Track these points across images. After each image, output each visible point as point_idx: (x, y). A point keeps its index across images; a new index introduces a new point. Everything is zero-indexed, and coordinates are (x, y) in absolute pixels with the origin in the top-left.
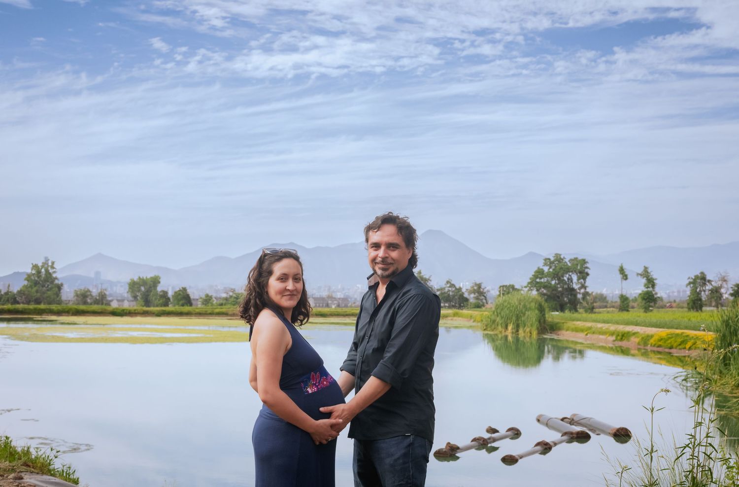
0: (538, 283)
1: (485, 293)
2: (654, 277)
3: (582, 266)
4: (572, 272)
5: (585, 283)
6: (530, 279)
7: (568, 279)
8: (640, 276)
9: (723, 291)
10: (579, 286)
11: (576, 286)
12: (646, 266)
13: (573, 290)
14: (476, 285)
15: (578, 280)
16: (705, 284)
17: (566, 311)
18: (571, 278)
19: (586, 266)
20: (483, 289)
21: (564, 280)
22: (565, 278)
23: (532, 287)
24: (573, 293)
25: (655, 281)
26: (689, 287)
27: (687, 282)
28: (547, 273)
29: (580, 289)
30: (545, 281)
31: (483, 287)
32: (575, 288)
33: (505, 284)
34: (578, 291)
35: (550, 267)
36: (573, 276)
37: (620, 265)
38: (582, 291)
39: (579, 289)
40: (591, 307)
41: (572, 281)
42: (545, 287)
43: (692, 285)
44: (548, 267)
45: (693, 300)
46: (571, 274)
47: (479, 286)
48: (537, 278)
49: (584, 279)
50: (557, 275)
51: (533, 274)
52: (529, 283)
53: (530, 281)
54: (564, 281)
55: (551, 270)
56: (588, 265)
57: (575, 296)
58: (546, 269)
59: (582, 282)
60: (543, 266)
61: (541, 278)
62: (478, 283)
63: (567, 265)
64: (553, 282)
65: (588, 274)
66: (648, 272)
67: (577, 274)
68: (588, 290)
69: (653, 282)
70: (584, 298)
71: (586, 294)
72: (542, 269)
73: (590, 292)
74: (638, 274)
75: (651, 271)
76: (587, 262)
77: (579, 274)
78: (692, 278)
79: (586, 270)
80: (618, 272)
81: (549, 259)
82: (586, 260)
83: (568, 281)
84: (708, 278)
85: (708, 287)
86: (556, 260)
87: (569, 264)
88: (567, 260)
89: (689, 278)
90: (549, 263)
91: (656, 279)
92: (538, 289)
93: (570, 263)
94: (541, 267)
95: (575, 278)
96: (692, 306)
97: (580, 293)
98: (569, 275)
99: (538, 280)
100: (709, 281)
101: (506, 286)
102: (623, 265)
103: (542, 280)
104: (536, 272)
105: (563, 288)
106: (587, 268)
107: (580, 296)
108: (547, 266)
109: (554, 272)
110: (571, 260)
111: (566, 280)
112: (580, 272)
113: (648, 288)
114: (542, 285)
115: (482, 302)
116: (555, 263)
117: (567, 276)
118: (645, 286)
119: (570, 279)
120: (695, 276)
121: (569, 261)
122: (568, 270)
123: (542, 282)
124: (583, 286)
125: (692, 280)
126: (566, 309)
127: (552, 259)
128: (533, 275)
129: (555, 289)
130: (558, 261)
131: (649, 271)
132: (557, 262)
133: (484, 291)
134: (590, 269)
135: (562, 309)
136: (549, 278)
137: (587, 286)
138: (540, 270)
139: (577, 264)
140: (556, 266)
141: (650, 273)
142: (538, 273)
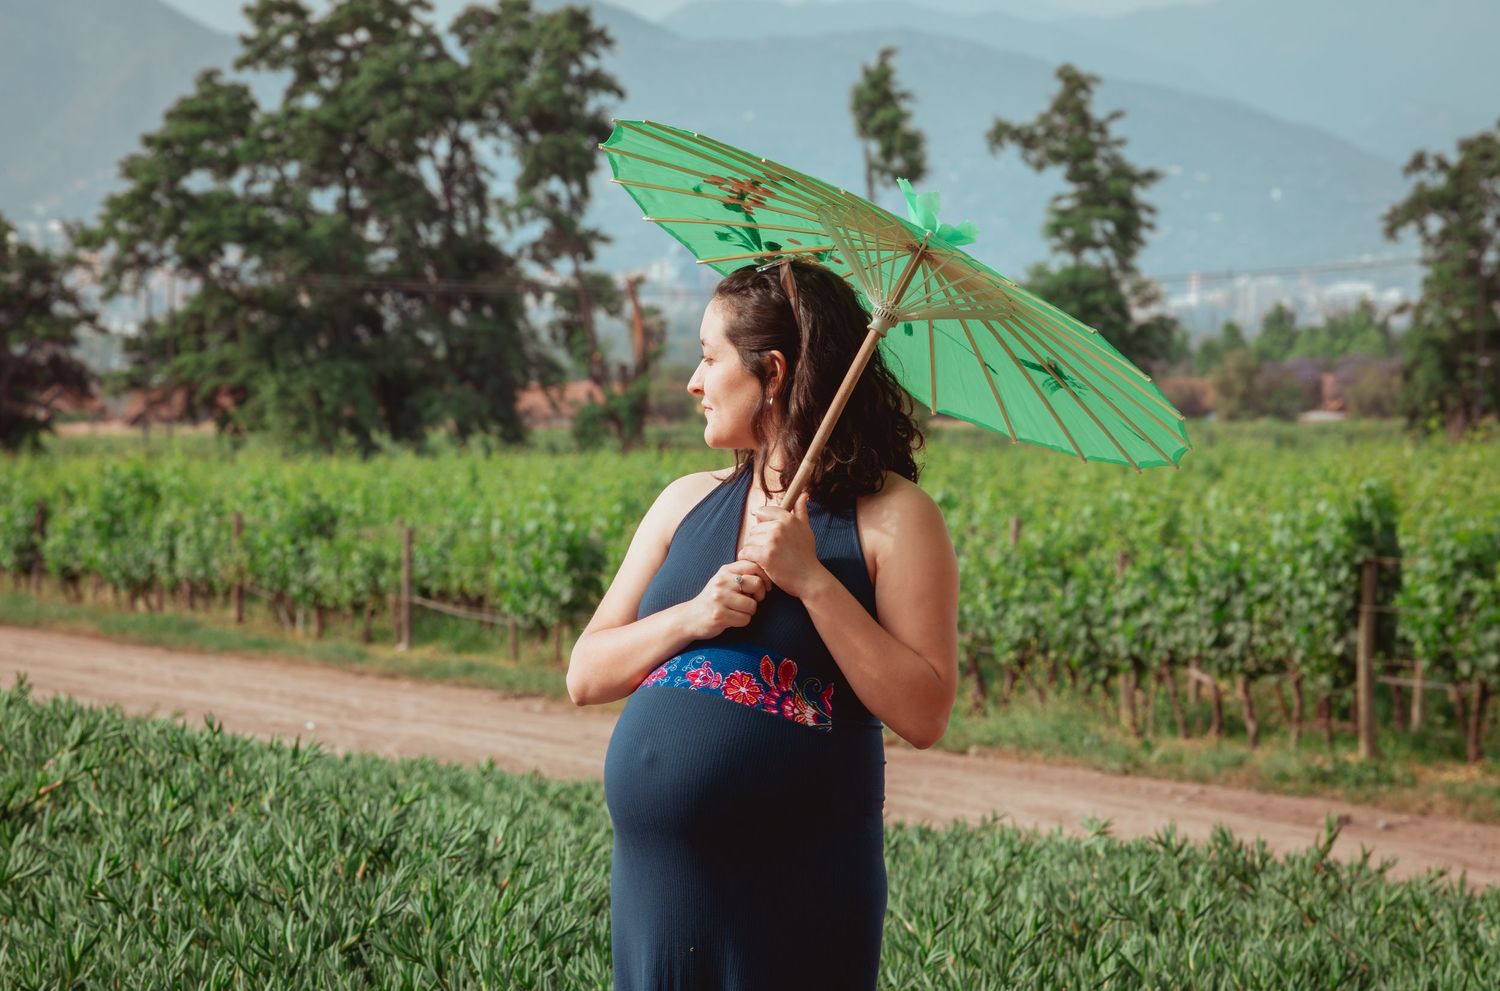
0: (194, 204)
2: (1136, 157)
4: (475, 115)
5: (578, 205)
6: (130, 169)
7: (448, 174)
8: (1012, 150)
10: (536, 229)
11: (516, 236)
12: (1084, 67)
15: (528, 182)
17: (438, 436)
18: (472, 167)
19: (590, 63)
21: (418, 183)
22: (429, 173)
23: (146, 236)
24: (491, 287)
25: (1141, 194)
26: (1409, 233)
27: (1401, 191)
28: (272, 121)
29: (545, 251)
30: (264, 188)
32: (509, 248)
34: (533, 271)
35: (307, 76)
36: (485, 149)
37: (873, 62)
38: (564, 270)
39: (537, 258)
40: (622, 405)
41: (479, 194)
42: (254, 237)
43: (1435, 223)
44: (287, 77)
45: (1439, 346)
46: (468, 130)
48: (186, 165)
49: (578, 168)
51: (156, 125)
52: (118, 207)
53: (124, 187)
54: (418, 197)
55: (310, 101)
56: (605, 62)
57: (508, 309)
58: (269, 90)
59: (553, 199)
60: (241, 64)
61: (228, 168)
63: (441, 55)
64: (325, 200)
65: (600, 130)
66: (1084, 119)
67: (520, 131)
68: (609, 262)
69: (1127, 203)
70: (575, 330)
71: (590, 294)
72: (240, 92)
73: (620, 280)
74: (1001, 133)
75: (1116, 115)
76: (603, 38)
77: (534, 137)
78: (1442, 165)
79: (594, 102)
80: (847, 122)
82: (597, 21)
83: (448, 192)
86: (356, 18)
87: (460, 55)
89: (1418, 162)
90: (289, 42)
91: (1150, 177)
92: (198, 248)
93: (465, 40)
94: (229, 77)
95: (500, 162)
96: (1431, 387)
97: (538, 290)
98: (458, 143)
99: (199, 182)
102: (894, 62)
103: (237, 184)
104: (184, 113)
105: (408, 246)
106: (598, 82)
107: (541, 314)
108: (276, 64)
109: (327, 115)
110: (471, 22)
111: (434, 184)
112: (544, 121)
113: (1079, 244)
114: (229, 220)
116: (345, 40)
117: (442, 148)
118: (1056, 230)
119: (464, 176)
120: (1466, 146)
122: (445, 102)
123: (230, 200)
124: (571, 237)
125: (1438, 181)
126: (435, 421)
127: (322, 9)
128: (148, 141)
130: (373, 27)
131: (1098, 110)
132: (362, 35)
134: (621, 94)
135: (408, 429)
136: (292, 169)
137: (594, 235)
138: (221, 101)
139: (524, 56)
140: (348, 69)
141: (1102, 129)
142: (200, 127)
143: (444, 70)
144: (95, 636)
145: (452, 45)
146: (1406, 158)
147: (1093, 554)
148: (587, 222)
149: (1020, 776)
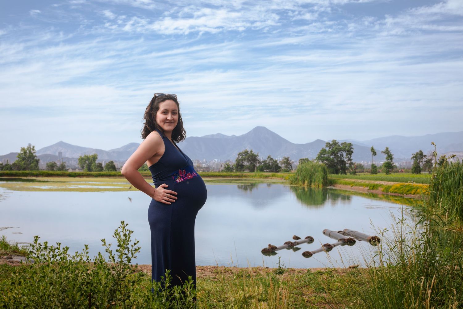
1: (291, 163)
2: (392, 154)
3: (349, 146)
4: (343, 151)
5: (350, 157)
6: (318, 155)
7: (341, 155)
8: (383, 153)
9: (433, 162)
10: (347, 159)
12: (388, 147)
13: (344, 161)
14: (285, 159)
15: (347, 155)
16: (422, 158)
17: (339, 174)
18: (342, 154)
19: (351, 147)
20: (290, 161)
22: (339, 155)
23: (319, 160)
24: (344, 163)
25: (392, 156)
26: (413, 159)
27: (412, 156)
28: (328, 151)
30: (327, 156)
31: (290, 159)
33: (303, 158)
34: (347, 162)
35: (330, 148)
36: (343, 153)
37: (372, 147)
38: (349, 162)
39: (347, 161)
40: (354, 172)
41: (343, 156)
42: (327, 160)
43: (414, 158)
44: (329, 148)
45: (415, 167)
46: (342, 152)
47: (287, 159)
48: (322, 154)
49: (350, 155)
50: (333, 153)
52: (317, 158)
53: (317, 156)
54: (338, 157)
55: (330, 150)
56: (352, 147)
57: (345, 164)
58: (327, 149)
60: (326, 147)
61: (324, 155)
62: (286, 157)
63: (340, 146)
64: (332, 157)
65: (352, 152)
66: (388, 151)
67: (346, 152)
68: (353, 161)
69: (392, 157)
70: (350, 166)
71: (351, 164)
72: (325, 149)
73: (354, 163)
74: (382, 152)
75: (390, 150)
76: (352, 145)
78: (415, 154)
79: (352, 150)
80: (371, 151)
81: (329, 143)
82: (352, 144)
84: (424, 154)
85: (424, 159)
86: (334, 144)
87: (341, 146)
88: (340, 144)
89: (413, 154)
90: (329, 146)
91: (393, 155)
92: (323, 161)
93: (342, 145)
94: (324, 148)
95: (344, 154)
96: (414, 171)
98: (341, 153)
99: (322, 156)
100: (425, 156)
101: (304, 159)
103: (325, 156)
104: (321, 151)
105: (337, 160)
106: (352, 148)
107: (347, 165)
109: (332, 151)
110: (342, 144)
111: (340, 156)
112: (348, 151)
113: (388, 160)
114: (325, 159)
115: (289, 169)
116: (333, 145)
118: (386, 159)
119: (342, 155)
120: (416, 153)
121: (341, 144)
122: (340, 150)
123: (325, 157)
124: (350, 159)
125: (414, 156)
127: (331, 143)
128: (319, 153)
129: (333, 161)
131: (389, 150)
132: (334, 145)
133: (290, 162)
135: (337, 173)
136: (329, 155)
137: (352, 159)
138: (324, 150)
139: (346, 146)
140: (333, 148)
141: (389, 151)
142: (322, 152)
143: (340, 147)
145: (341, 145)
146: (412, 154)
148: (351, 158)
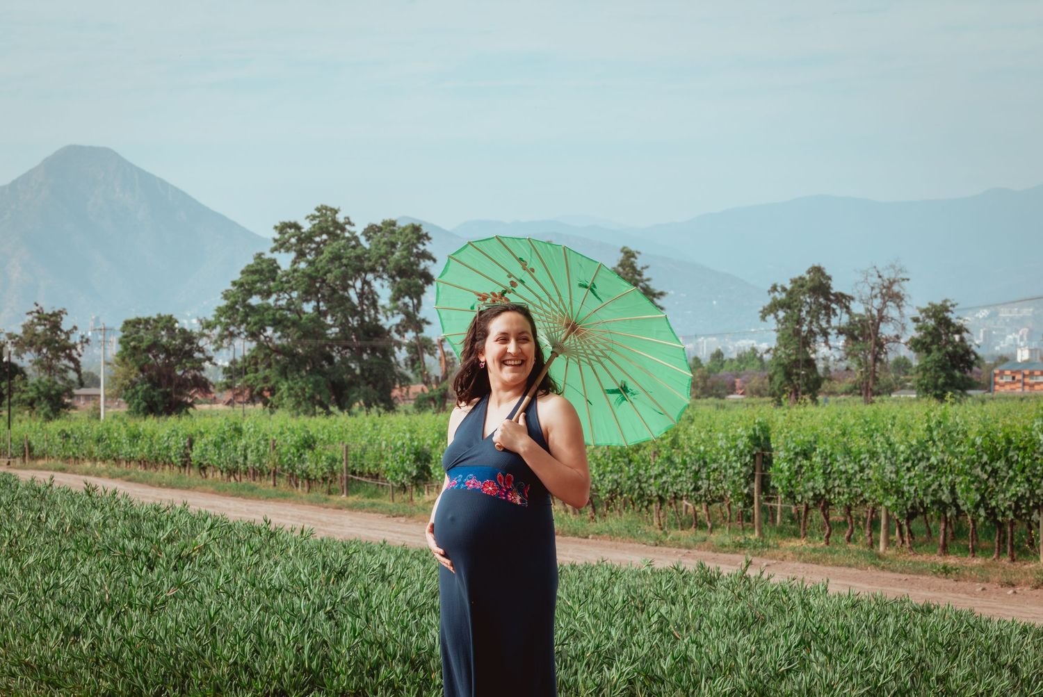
0: (253, 309)
1: (74, 347)
3: (409, 246)
4: (373, 270)
5: (418, 307)
6: (226, 297)
7: (361, 295)
9: (886, 330)
10: (398, 319)
11: (389, 322)
12: (633, 248)
13: (375, 331)
14: (42, 317)
15: (395, 299)
16: (829, 312)
18: (373, 292)
19: (421, 247)
20: (67, 334)
21: (348, 299)
22: (353, 294)
23: (233, 324)
24: (380, 343)
25: (657, 302)
26: (771, 318)
27: (767, 301)
28: (286, 273)
29: (401, 329)
30: (283, 302)
31: (66, 325)
32: (387, 327)
33: (144, 314)
34: (397, 337)
35: (301, 255)
36: (376, 285)
38: (410, 336)
39: (398, 331)
40: (437, 394)
41: (374, 304)
42: (278, 323)
43: (781, 314)
44: (293, 255)
45: (783, 366)
46: (370, 277)
47: (53, 321)
48: (250, 293)
49: (417, 293)
50: (312, 285)
51: (237, 277)
52: (221, 311)
53: (224, 303)
54: (348, 305)
55: (303, 265)
56: (428, 247)
57: (387, 353)
58: (285, 261)
59: (406, 305)
60: (273, 250)
61: (268, 294)
62: (48, 310)
63: (358, 244)
64: (309, 308)
65: (429, 279)
66: (634, 270)
67: (392, 277)
68: (430, 333)
70: (415, 360)
72: (273, 262)
73: (435, 340)
76: (427, 237)
77: (398, 279)
78: (784, 289)
79: (423, 264)
81: (296, 226)
82: (424, 230)
83: (361, 303)
84: (836, 287)
85: (841, 319)
86: (322, 230)
87: (366, 245)
88: (358, 229)
89: (774, 288)
90: (293, 240)
91: (661, 295)
92: (255, 328)
93: (369, 238)
94: (268, 255)
95: (383, 290)
96: (781, 383)
97: (399, 345)
98: (365, 282)
99: (255, 300)
100: (842, 299)
101: (147, 321)
103: (271, 301)
104: (249, 271)
105: (344, 326)
106: (425, 256)
107: (401, 355)
108: (288, 250)
109: (310, 270)
110: (371, 231)
111: (355, 300)
112: (402, 272)
114: (268, 316)
115: (63, 379)
116: (317, 239)
117: (359, 284)
119: (369, 297)
120: (794, 281)
121: (365, 233)
122: (359, 266)
123: (269, 308)
124: (414, 322)
125: (781, 296)
126: (356, 399)
127: (307, 226)
128: (234, 283)
129: (313, 330)
130: (329, 233)
131: (639, 264)
132: (325, 237)
133: (71, 341)
134: (435, 261)
135: (344, 404)
136: (295, 294)
137: (424, 321)
138: (264, 266)
139: (393, 245)
140: (319, 252)
141: (640, 275)
142: (256, 277)
143: (359, 251)
144: (213, 493)
145: (363, 240)
146: (769, 287)
147: (641, 452)
148: (421, 315)
149: (611, 547)
